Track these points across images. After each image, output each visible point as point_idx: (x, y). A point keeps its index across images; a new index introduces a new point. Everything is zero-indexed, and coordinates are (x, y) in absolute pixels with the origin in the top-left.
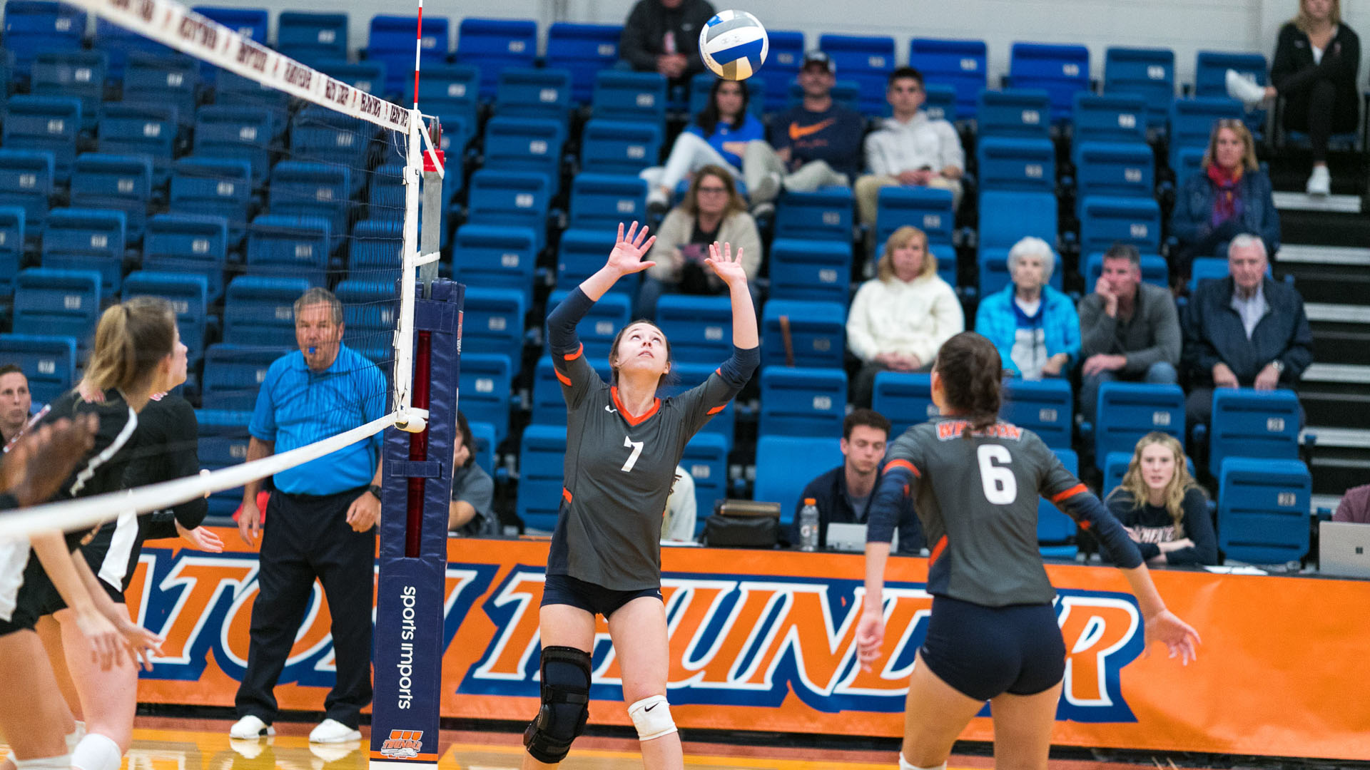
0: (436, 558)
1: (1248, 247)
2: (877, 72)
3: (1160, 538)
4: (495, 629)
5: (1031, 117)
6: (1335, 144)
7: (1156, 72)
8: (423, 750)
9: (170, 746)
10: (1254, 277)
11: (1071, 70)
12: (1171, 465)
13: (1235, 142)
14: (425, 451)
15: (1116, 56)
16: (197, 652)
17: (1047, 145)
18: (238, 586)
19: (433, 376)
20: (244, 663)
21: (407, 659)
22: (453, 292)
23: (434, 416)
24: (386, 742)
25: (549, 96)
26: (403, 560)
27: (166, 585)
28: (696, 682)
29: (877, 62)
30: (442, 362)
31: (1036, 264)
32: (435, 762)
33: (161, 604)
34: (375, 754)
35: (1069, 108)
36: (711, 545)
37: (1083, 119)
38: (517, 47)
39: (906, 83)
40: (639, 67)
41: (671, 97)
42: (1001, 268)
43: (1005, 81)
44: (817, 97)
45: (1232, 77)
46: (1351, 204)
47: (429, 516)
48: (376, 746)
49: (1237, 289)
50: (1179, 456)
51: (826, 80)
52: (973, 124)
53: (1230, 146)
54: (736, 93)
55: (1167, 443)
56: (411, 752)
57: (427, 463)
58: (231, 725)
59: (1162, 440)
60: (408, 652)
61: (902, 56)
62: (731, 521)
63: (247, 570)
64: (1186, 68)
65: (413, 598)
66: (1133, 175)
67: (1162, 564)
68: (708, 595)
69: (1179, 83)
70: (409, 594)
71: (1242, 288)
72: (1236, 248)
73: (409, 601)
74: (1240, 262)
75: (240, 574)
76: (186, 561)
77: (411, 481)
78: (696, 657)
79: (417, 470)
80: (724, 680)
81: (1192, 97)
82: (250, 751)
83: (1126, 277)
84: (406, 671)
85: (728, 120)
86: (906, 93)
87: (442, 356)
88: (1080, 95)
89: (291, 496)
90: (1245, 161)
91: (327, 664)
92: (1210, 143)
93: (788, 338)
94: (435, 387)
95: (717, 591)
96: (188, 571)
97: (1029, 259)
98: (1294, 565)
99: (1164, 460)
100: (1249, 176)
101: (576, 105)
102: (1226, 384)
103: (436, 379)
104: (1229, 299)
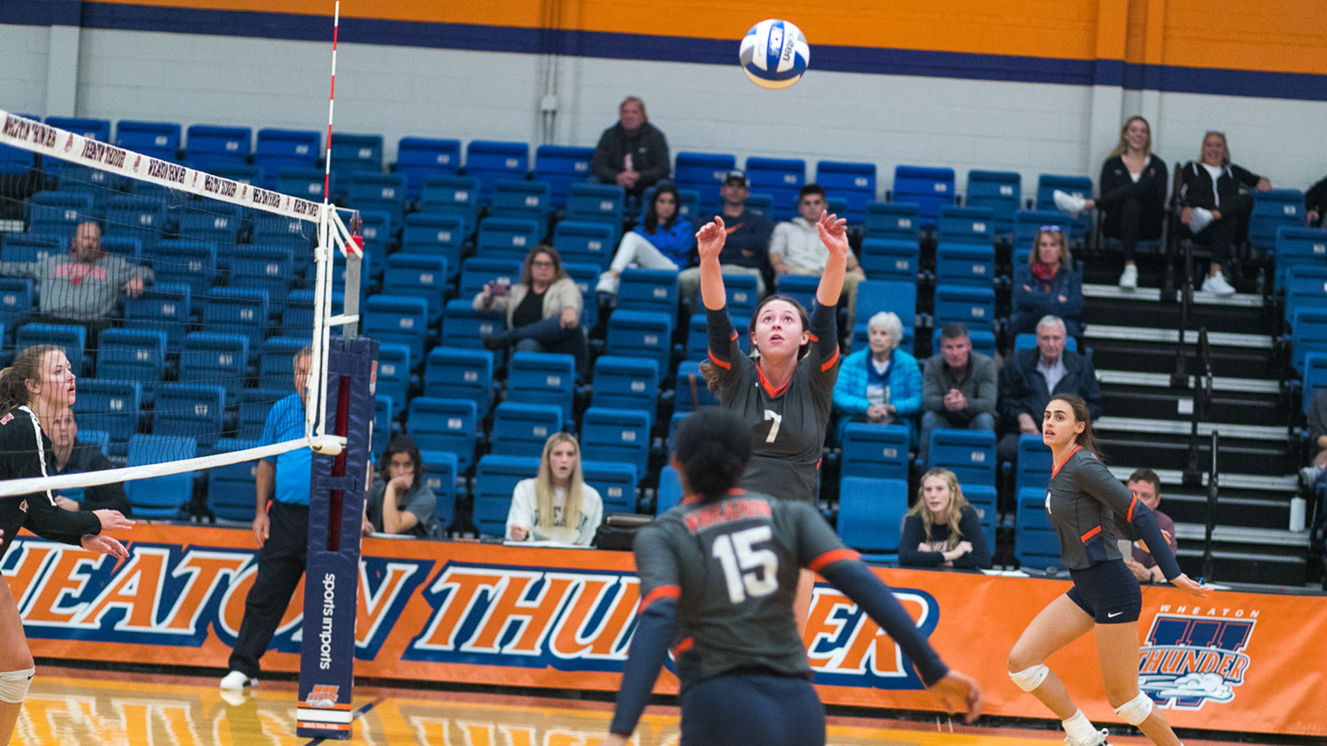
0: (351, 552)
1: (1052, 326)
2: (790, 187)
3: (945, 548)
4: (430, 610)
5: (904, 223)
6: (1144, 247)
7: (1006, 190)
8: (339, 701)
9: (180, 698)
10: (1057, 350)
11: (940, 187)
12: (946, 492)
13: (1053, 245)
14: (344, 468)
15: (976, 177)
16: (201, 625)
17: (914, 245)
18: (233, 575)
19: (350, 411)
20: (235, 634)
21: (328, 630)
22: (368, 347)
23: (351, 442)
24: (310, 694)
25: (532, 201)
26: (325, 555)
27: (177, 572)
28: (586, 654)
29: (790, 179)
30: (358, 401)
31: (883, 333)
32: (348, 711)
33: (174, 587)
34: (302, 704)
35: (935, 217)
36: (600, 548)
37: (946, 226)
38: (512, 163)
39: (812, 198)
40: (606, 181)
41: (627, 204)
42: (863, 339)
43: (888, 194)
44: (735, 204)
45: (1059, 195)
46: (1153, 294)
47: (345, 519)
48: (303, 697)
49: (1042, 358)
50: (954, 486)
51: (741, 192)
52: (861, 229)
53: (1049, 248)
54: (671, 202)
55: (941, 476)
56: (329, 703)
57: (345, 478)
58: (220, 681)
59: (938, 472)
60: (328, 625)
61: (811, 175)
62: (614, 530)
63: (240, 562)
64: (1030, 187)
65: (332, 583)
66: (979, 269)
67: (950, 567)
68: (596, 587)
69: (1024, 198)
70: (329, 580)
71: (1045, 358)
72: (1043, 326)
73: (330, 586)
74: (1047, 338)
75: (234, 565)
76: (192, 554)
77: (333, 492)
78: (586, 634)
79: (340, 483)
80: (608, 652)
81: (1034, 209)
82: (235, 699)
83: (964, 349)
84: (326, 639)
85: (662, 222)
86: (813, 205)
87: (359, 396)
88: (945, 206)
89: (285, 505)
90: (1061, 260)
91: (298, 637)
92: (1033, 244)
93: (694, 390)
94: (352, 420)
95: (602, 584)
96: (194, 562)
97: (878, 329)
98: (1052, 570)
99: (940, 489)
100: (1062, 271)
101: (552, 209)
102: (1028, 431)
103: (353, 414)
104: (1035, 364)
